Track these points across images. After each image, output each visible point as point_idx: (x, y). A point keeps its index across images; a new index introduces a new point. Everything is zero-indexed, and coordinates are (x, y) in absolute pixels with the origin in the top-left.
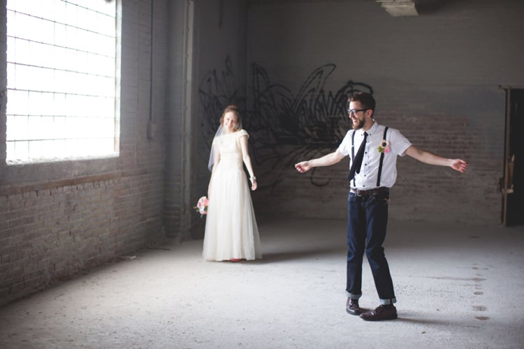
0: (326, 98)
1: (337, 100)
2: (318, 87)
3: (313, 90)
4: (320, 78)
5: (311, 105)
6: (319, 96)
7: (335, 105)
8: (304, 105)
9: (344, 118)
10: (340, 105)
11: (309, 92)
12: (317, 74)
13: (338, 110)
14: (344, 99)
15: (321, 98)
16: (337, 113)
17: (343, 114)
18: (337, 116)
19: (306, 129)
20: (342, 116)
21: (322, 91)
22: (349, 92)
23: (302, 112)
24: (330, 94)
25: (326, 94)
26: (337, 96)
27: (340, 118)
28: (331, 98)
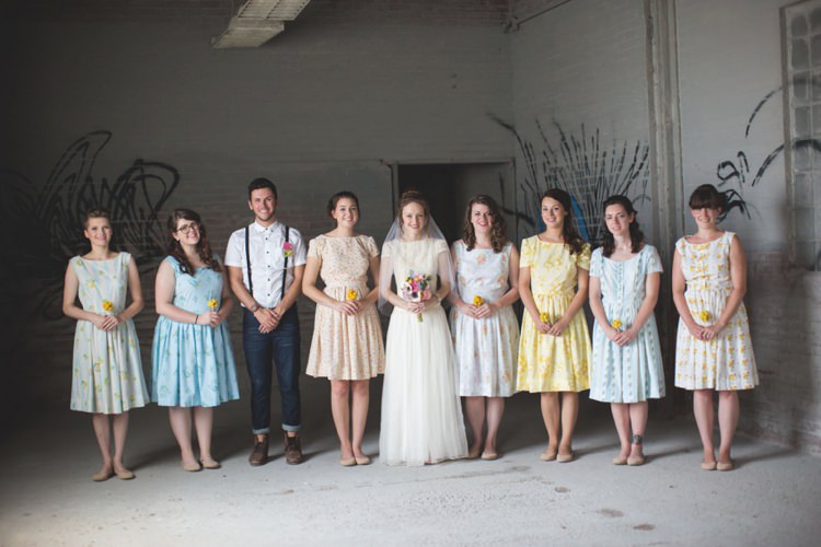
0: (98, 191)
1: (117, 194)
2: (81, 171)
3: (73, 177)
4: (84, 155)
5: (70, 204)
6: (84, 188)
7: (114, 202)
8: (58, 205)
9: (132, 224)
10: (124, 202)
11: (66, 181)
12: (79, 149)
13: (120, 211)
14: (130, 191)
15: (88, 190)
16: (119, 216)
17: (129, 218)
18: (118, 221)
19: (64, 247)
20: (128, 222)
21: (89, 179)
22: (137, 179)
23: (55, 218)
24: (105, 184)
25: (98, 183)
26: (116, 186)
27: (125, 224)
28: (105, 191)
